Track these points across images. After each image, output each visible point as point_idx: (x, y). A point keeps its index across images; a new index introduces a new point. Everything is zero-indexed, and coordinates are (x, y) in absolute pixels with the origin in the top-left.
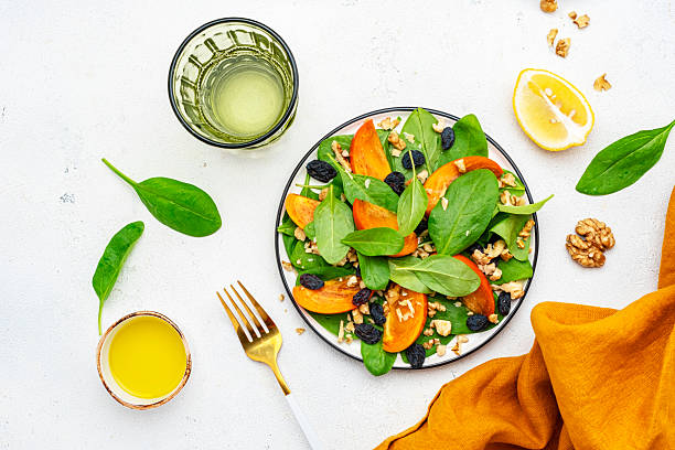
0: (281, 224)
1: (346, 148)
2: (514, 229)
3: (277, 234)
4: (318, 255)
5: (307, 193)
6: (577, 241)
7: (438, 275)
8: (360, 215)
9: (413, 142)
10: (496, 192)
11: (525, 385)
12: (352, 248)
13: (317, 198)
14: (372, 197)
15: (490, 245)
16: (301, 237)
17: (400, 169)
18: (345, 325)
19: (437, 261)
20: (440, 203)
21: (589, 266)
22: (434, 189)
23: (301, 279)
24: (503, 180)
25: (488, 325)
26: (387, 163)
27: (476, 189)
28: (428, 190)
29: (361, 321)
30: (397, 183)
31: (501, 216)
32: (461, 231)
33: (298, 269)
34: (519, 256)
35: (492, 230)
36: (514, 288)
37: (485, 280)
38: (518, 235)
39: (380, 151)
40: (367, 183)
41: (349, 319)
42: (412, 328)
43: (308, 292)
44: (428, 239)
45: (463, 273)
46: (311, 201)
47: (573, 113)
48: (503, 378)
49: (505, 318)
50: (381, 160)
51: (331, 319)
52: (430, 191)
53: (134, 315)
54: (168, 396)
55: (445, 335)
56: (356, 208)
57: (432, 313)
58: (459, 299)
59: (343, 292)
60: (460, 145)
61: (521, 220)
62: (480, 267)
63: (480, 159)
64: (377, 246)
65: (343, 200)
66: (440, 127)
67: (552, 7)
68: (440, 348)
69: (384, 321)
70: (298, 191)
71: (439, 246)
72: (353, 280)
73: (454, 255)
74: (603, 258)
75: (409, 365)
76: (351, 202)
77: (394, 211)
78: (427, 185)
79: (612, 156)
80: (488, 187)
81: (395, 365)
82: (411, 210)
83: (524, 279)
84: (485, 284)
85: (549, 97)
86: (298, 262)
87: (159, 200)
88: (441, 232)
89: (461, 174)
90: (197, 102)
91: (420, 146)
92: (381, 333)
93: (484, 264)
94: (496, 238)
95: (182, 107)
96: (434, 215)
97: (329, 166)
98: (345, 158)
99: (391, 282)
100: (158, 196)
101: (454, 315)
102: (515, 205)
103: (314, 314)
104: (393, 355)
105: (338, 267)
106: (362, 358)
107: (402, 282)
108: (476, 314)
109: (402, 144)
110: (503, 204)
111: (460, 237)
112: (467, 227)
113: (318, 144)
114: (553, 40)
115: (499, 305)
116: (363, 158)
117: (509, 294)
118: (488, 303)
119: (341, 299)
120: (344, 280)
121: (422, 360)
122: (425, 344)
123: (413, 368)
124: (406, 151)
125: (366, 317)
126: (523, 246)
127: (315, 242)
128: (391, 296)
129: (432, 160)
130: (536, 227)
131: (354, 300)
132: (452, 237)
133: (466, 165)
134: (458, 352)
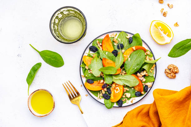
0: (81, 64)
1: (101, 42)
2: (149, 67)
3: (80, 67)
4: (92, 74)
5: (89, 56)
6: (168, 71)
7: (127, 80)
8: (104, 62)
9: (120, 41)
10: (144, 57)
11: (151, 112)
12: (102, 72)
13: (92, 57)
14: (108, 57)
15: (142, 72)
16: (87, 68)
17: (116, 49)
18: (100, 94)
19: (127, 76)
20: (128, 59)
21: (171, 78)
23: (87, 80)
24: (147, 53)
25: (141, 95)
26: (113, 47)
27: (138, 55)
28: (125, 55)
29: (104, 93)
30: (115, 53)
31: (145, 63)
33: (86, 77)
34: (151, 75)
35: (143, 67)
36: (149, 84)
37: (141, 82)
38: (150, 69)
39: (111, 44)
40: (107, 53)
41: (101, 92)
42: (119, 95)
43: (89, 84)
44: (124, 69)
45: (134, 80)
46: (90, 58)
47: (167, 33)
48: (145, 110)
49: (146, 93)
50: (111, 47)
51: (96, 92)
52: (125, 56)
53: (39, 90)
54: (48, 113)
55: (129, 97)
56: (103, 60)
57: (125, 91)
58: (133, 87)
59: (99, 85)
60: (134, 42)
61: (151, 65)
62: (139, 78)
63: (140, 46)
64: (109, 72)
65: (100, 58)
66: (128, 37)
67: (162, 2)
68: (127, 101)
69: (111, 93)
70: (87, 55)
71: (127, 72)
72: (102, 81)
73: (132, 75)
74: (175, 76)
76: (102, 59)
77: (114, 61)
78: (124, 54)
79: (178, 46)
80: (142, 55)
81: (114, 106)
82: (119, 61)
83: (152, 82)
85: (160, 29)
86: (86, 76)
87: (46, 56)
88: (128, 68)
89: (134, 51)
90: (58, 29)
91: (122, 42)
92: (110, 97)
94: (144, 70)
95: (53, 31)
96: (126, 63)
97: (96, 48)
98: (101, 46)
99: (113, 82)
100: (46, 55)
101: (131, 92)
102: (150, 60)
103: (90, 91)
104: (113, 103)
105: (98, 77)
106: (104, 103)
107: (116, 82)
108: (138, 92)
109: (117, 42)
110: (146, 60)
111: (133, 69)
112: (135, 67)
113: (93, 41)
114: (162, 12)
115: (144, 89)
116: (106, 46)
117: (147, 86)
118: (141, 88)
119: (99, 87)
120: (99, 81)
121: (122, 104)
122: (123, 100)
123: (119, 107)
124: (118, 44)
125: (106, 92)
126: (152, 72)
127: (91, 70)
128: (113, 86)
129: (126, 47)
130: (156, 67)
131: (102, 87)
132: (131, 69)
133: (136, 48)
134: (132, 103)
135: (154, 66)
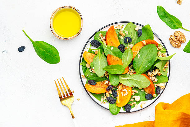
0: (81, 62)
1: (104, 35)
2: (162, 64)
3: (80, 65)
5: (91, 51)
7: (136, 81)
8: (110, 60)
9: (128, 34)
10: (157, 52)
12: (107, 71)
13: (94, 53)
14: (114, 53)
15: (154, 70)
16: (88, 67)
17: (123, 43)
18: (103, 97)
19: (136, 76)
20: (137, 56)
23: (88, 81)
24: (158, 47)
25: (152, 97)
26: (119, 41)
27: (150, 51)
29: (109, 96)
30: (122, 48)
31: (158, 61)
32: (144, 66)
33: (87, 78)
34: (163, 74)
35: (155, 65)
36: (162, 85)
38: (163, 67)
39: (117, 37)
40: (112, 49)
41: (105, 95)
42: (127, 99)
43: (91, 86)
44: (132, 68)
45: (145, 80)
46: (92, 54)
50: (117, 41)
51: (99, 95)
52: (134, 51)
55: (138, 101)
56: (108, 57)
57: (133, 93)
58: (143, 89)
59: (103, 86)
60: (144, 35)
61: (165, 62)
62: (150, 78)
63: (151, 41)
64: (115, 71)
65: (103, 54)
66: (137, 29)
68: (136, 105)
69: (117, 96)
70: (87, 50)
71: (136, 71)
72: (107, 82)
73: (141, 74)
76: (106, 55)
77: (121, 58)
78: (133, 49)
81: (120, 111)
82: (127, 58)
84: (152, 84)
86: (87, 76)
88: (137, 66)
89: (144, 46)
91: (130, 35)
92: (116, 100)
93: (152, 77)
94: (156, 68)
96: (135, 60)
97: (98, 42)
98: (104, 39)
99: (119, 83)
101: (141, 94)
102: (163, 56)
103: (92, 94)
104: (119, 108)
105: (101, 77)
106: (109, 109)
107: (124, 83)
108: (149, 94)
109: (124, 35)
110: (158, 56)
111: (144, 68)
112: (146, 64)
113: (95, 34)
115: (156, 91)
116: (111, 40)
117: (160, 87)
118: (153, 90)
119: (102, 89)
120: (103, 82)
121: (130, 109)
122: (131, 104)
123: (127, 112)
124: (125, 37)
125: (110, 95)
126: (165, 71)
127: (94, 69)
128: (120, 88)
129: (134, 40)
130: (170, 64)
131: (107, 89)
132: (141, 67)
133: (146, 42)
134: (142, 107)
135: (168, 63)
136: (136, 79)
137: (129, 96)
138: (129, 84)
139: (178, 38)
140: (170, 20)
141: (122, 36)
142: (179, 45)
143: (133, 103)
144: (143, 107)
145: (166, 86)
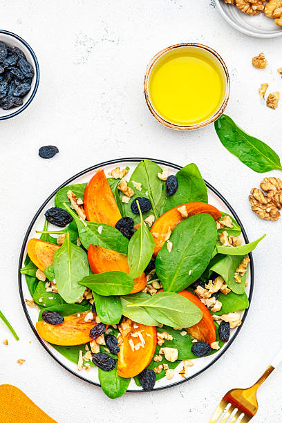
0: (23, 265)
1: (80, 195)
2: (233, 265)
3: (20, 275)
4: (57, 294)
5: (46, 238)
7: (165, 310)
8: (94, 260)
9: (140, 189)
10: (214, 235)
12: (88, 288)
13: (55, 242)
14: (105, 241)
15: (211, 281)
16: (41, 277)
17: (130, 214)
18: (83, 354)
19: (163, 298)
20: (165, 245)
22: (160, 233)
23: (43, 315)
24: (222, 222)
25: (211, 351)
26: (118, 210)
27: (197, 232)
28: (155, 233)
29: (98, 351)
30: (126, 228)
31: (220, 257)
32: (185, 271)
33: (41, 306)
34: (237, 290)
35: (213, 269)
36: (233, 318)
37: (207, 312)
38: (235, 272)
39: (111, 198)
40: (100, 229)
41: (87, 349)
42: (143, 356)
43: (50, 327)
44: (155, 277)
45: (187, 307)
46: (50, 245)
49: (226, 344)
50: (112, 208)
51: (71, 349)
52: (156, 235)
55: (173, 360)
56: (91, 251)
57: (161, 342)
58: (184, 330)
59: (81, 327)
60: (182, 192)
61: (239, 260)
62: (203, 300)
63: (202, 205)
64: (110, 286)
65: (78, 244)
66: (164, 176)
67: (262, 64)
68: (169, 372)
69: (118, 350)
70: (38, 236)
71: (165, 285)
72: (90, 316)
73: (177, 292)
75: (141, 388)
76: (86, 247)
77: (123, 251)
78: (154, 229)
80: (206, 231)
81: (128, 389)
82: (140, 252)
86: (40, 300)
88: (166, 272)
91: (147, 194)
92: (116, 361)
93: (206, 298)
94: (215, 276)
96: (160, 257)
97: (66, 212)
98: (80, 206)
99: (123, 317)
101: (181, 343)
102: (232, 244)
104: (127, 380)
105: (76, 303)
106: (99, 383)
107: (134, 316)
108: (200, 342)
109: (131, 192)
110: (221, 244)
111: (184, 276)
112: (189, 268)
113: (55, 194)
114: (264, 93)
115: (219, 334)
116: (96, 207)
117: (228, 323)
118: (209, 331)
119: (80, 333)
120: (81, 315)
121: (153, 383)
122: (156, 369)
123: (145, 390)
124: (134, 198)
125: (102, 347)
126: (240, 281)
127: (55, 283)
128: (124, 329)
129: (158, 205)
130: (251, 263)
131: (91, 334)
132: (176, 276)
133: (188, 210)
134: (184, 375)
135: (247, 261)
136: (163, 305)
137: (148, 350)
138: (148, 319)
139: (270, 195)
140: (248, 150)
141: (126, 196)
142: (274, 212)
143: (161, 367)
144: (187, 377)
145: (243, 321)
